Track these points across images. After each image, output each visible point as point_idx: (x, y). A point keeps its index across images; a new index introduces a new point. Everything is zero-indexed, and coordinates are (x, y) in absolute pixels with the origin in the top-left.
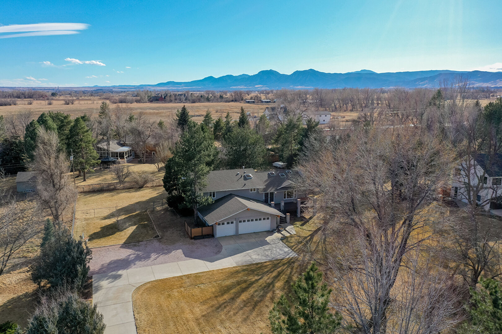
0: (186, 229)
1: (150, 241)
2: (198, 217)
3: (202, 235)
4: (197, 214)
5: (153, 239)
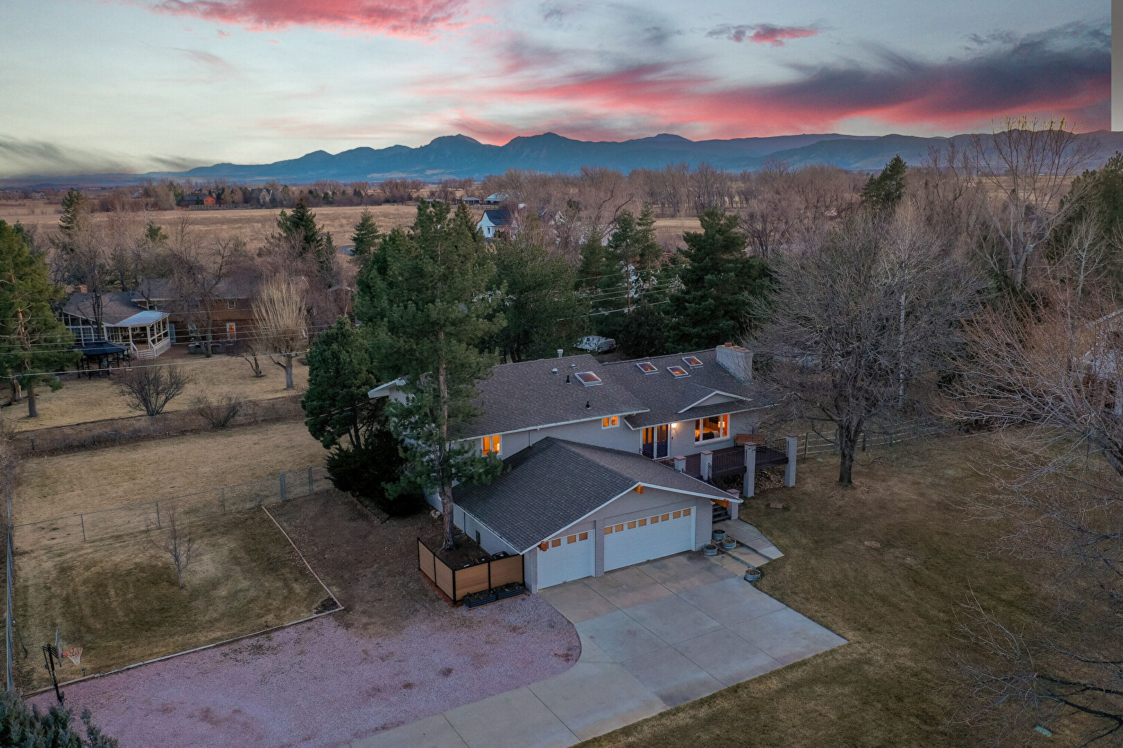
0: (428, 570)
1: (309, 624)
3: (490, 589)
5: (316, 616)
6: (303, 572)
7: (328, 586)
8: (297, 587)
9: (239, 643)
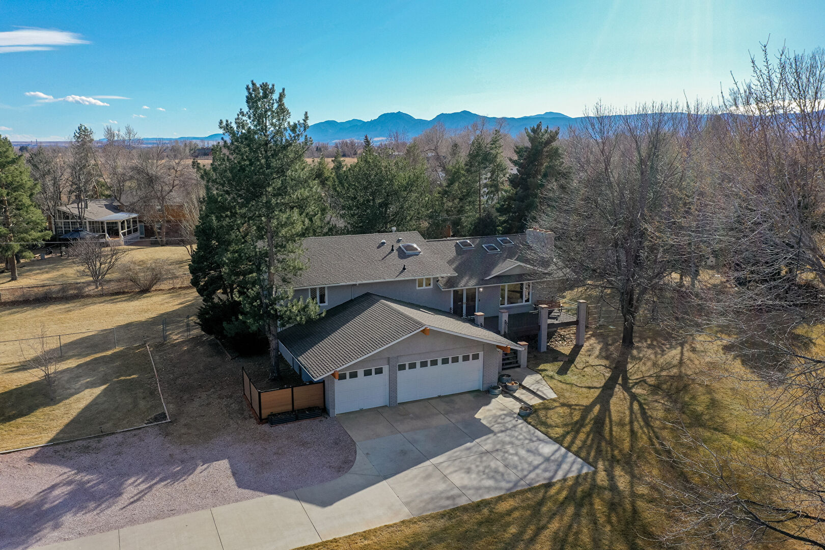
0: (247, 393)
1: (136, 432)
2: (280, 358)
3: (293, 410)
4: (277, 349)
5: (145, 425)
6: (153, 393)
7: (167, 403)
8: (142, 404)
9: (73, 443)
